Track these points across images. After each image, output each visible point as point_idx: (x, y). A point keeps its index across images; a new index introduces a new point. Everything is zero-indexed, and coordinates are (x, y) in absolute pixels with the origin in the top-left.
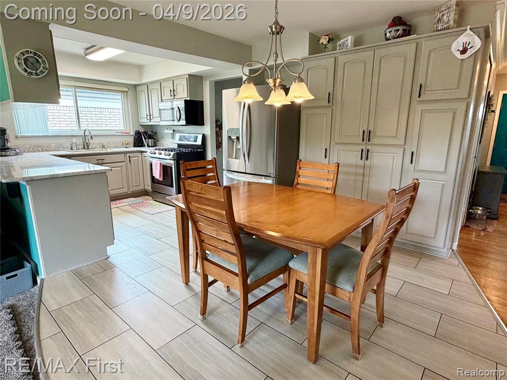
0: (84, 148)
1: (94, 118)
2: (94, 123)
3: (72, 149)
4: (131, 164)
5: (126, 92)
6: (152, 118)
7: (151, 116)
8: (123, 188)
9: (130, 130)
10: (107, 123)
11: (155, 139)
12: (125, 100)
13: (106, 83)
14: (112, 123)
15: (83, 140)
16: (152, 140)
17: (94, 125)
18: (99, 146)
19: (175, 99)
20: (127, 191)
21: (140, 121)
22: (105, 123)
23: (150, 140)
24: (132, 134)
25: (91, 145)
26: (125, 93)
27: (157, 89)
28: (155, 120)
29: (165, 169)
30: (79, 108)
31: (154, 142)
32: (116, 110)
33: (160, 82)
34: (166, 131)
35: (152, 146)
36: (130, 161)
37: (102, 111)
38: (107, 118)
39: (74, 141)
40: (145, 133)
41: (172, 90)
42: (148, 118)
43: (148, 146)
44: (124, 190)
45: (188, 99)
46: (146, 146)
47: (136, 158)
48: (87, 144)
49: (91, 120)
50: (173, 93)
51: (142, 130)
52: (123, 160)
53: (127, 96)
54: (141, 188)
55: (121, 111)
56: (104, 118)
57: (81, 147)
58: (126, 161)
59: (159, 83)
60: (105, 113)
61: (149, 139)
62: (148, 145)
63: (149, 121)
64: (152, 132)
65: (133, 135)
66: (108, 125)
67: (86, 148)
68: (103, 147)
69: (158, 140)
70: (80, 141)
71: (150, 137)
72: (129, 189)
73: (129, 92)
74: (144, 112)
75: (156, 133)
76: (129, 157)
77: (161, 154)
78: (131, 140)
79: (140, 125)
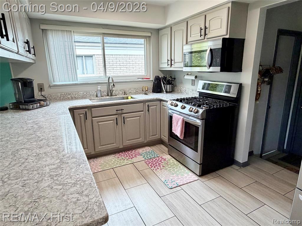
0: (108, 95)
1: (125, 63)
2: (125, 66)
3: (97, 96)
4: (149, 113)
5: (149, 37)
6: (173, 63)
7: (173, 61)
8: (139, 138)
9: (150, 76)
10: (133, 66)
11: (173, 84)
12: (148, 45)
13: (131, 29)
14: (137, 66)
15: (107, 87)
16: (171, 85)
17: (124, 68)
18: (121, 93)
19: (206, 40)
20: (144, 141)
21: (160, 67)
22: (132, 66)
23: (168, 86)
24: (152, 79)
25: (114, 92)
26: (148, 39)
27: (183, 30)
28: (176, 65)
29: (188, 127)
30: (106, 56)
31: (172, 86)
32: (140, 56)
33: (186, 21)
34: (186, 77)
35: (169, 92)
36: (148, 110)
37: (130, 57)
38: (133, 63)
39: (99, 89)
40: (165, 78)
41: (203, 27)
42: (169, 63)
43: (167, 92)
44: (141, 140)
45: (227, 37)
46: (165, 92)
47: (155, 107)
48: (110, 91)
49: (123, 65)
50: (204, 32)
51: (161, 76)
52: (142, 110)
53: (150, 40)
54: (157, 137)
55: (144, 56)
56: (131, 63)
57: (105, 93)
58: (144, 110)
59: (186, 23)
60: (132, 59)
61: (168, 84)
62: (166, 90)
63: (169, 66)
64: (171, 77)
65: (153, 81)
66: (134, 68)
67: (110, 94)
68: (125, 93)
69: (176, 86)
70: (104, 88)
71: (169, 83)
72: (145, 138)
73: (152, 37)
74: (165, 57)
75: (175, 79)
76: (148, 106)
77: (184, 108)
78: (151, 85)
79: (161, 71)
